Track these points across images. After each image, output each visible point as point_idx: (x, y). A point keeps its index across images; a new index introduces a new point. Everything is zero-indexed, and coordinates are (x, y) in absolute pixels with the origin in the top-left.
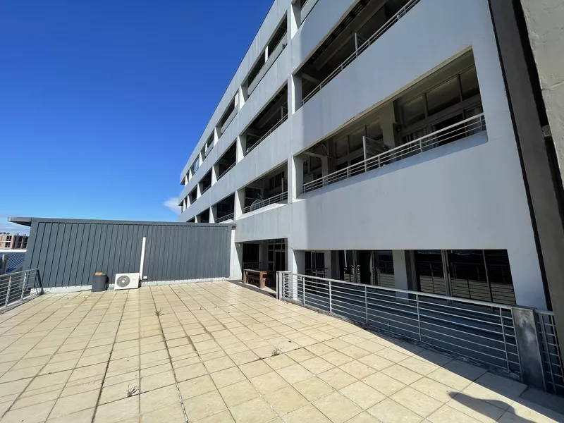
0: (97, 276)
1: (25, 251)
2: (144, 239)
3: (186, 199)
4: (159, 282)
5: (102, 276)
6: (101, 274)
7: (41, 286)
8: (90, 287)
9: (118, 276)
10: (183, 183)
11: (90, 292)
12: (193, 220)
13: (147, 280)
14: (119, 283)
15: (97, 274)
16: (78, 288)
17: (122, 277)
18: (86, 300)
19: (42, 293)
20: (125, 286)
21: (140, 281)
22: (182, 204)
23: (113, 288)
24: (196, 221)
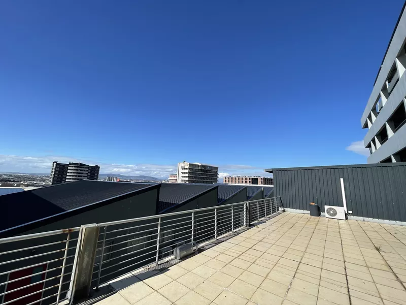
0: (312, 205)
1: (273, 186)
2: (342, 180)
3: (374, 141)
4: (366, 219)
5: (315, 206)
6: (314, 204)
7: (283, 207)
8: (309, 212)
9: (326, 207)
10: (366, 126)
11: (309, 216)
12: (389, 160)
13: (352, 214)
14: (328, 212)
15: (311, 203)
16: (301, 211)
17: (330, 208)
18: (309, 220)
19: (284, 211)
20: (333, 216)
21: (346, 214)
22: (369, 146)
23: (325, 216)
24: (394, 161)
